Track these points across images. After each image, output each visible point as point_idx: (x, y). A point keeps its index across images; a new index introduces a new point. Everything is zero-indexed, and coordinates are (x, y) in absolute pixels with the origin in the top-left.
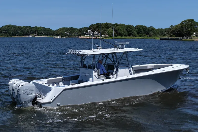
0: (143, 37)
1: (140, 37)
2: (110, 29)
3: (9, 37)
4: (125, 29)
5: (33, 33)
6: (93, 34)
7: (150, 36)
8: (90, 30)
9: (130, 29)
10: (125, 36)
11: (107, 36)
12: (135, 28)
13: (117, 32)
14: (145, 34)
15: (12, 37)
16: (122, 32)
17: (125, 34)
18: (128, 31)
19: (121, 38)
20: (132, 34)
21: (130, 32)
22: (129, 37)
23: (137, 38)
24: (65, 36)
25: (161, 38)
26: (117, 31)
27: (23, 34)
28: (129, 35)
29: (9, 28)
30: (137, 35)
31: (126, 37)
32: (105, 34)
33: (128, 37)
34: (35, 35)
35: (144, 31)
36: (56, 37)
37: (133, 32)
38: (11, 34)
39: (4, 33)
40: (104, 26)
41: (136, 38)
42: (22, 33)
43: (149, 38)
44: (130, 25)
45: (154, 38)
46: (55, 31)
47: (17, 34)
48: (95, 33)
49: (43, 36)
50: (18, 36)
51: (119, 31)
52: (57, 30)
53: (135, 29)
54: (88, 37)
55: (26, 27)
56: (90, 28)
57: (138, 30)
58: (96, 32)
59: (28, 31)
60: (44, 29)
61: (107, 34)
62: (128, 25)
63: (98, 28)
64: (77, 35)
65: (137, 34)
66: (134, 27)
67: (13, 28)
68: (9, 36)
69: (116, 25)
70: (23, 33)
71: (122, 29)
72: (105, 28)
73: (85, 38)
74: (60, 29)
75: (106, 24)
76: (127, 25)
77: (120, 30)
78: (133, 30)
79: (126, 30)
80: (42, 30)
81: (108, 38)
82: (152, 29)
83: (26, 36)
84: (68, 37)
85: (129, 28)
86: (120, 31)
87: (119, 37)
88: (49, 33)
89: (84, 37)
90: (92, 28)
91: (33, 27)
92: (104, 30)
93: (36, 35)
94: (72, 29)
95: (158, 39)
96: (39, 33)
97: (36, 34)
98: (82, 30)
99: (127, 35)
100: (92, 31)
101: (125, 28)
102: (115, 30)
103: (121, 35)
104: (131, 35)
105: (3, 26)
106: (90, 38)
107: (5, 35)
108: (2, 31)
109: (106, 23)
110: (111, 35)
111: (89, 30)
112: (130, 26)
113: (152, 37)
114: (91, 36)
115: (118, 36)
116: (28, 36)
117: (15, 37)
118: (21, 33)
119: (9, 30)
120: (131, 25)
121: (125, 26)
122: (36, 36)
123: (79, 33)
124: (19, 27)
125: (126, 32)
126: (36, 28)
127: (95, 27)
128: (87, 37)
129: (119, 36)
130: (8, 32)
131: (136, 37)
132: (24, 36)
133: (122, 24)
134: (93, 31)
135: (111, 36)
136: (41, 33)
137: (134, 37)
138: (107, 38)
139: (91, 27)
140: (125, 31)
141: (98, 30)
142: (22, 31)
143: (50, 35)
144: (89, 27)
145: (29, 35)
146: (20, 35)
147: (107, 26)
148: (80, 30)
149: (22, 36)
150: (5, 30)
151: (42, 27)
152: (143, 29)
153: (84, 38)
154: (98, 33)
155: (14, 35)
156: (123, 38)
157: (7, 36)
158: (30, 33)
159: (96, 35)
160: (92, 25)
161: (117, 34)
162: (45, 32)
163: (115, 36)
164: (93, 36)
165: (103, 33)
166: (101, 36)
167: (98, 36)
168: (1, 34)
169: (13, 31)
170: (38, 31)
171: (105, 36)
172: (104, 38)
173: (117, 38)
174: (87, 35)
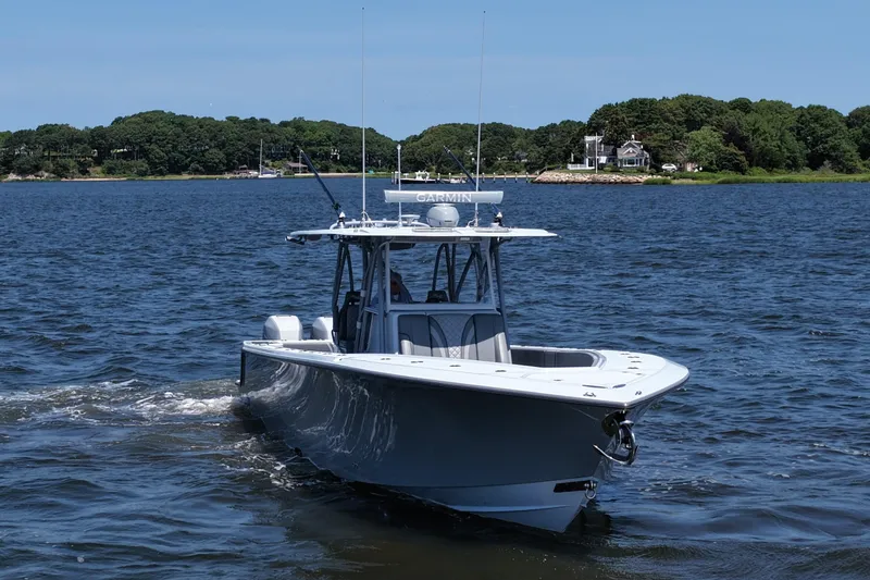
2: (706, 127)
3: (150, 178)
4: (791, 129)
5: (284, 155)
6: (609, 160)
8: (597, 138)
9: (820, 131)
10: (793, 166)
11: (689, 168)
12: (850, 125)
13: (746, 146)
15: (166, 178)
16: (772, 145)
17: (788, 158)
18: (805, 140)
19: (769, 182)
20: (829, 157)
21: (820, 147)
22: (815, 176)
23: (859, 177)
24: (457, 170)
26: (747, 138)
27: (229, 161)
28: (815, 163)
29: (154, 127)
30: (859, 165)
31: (794, 176)
32: (680, 157)
33: (805, 175)
34: (293, 165)
36: (407, 177)
37: (834, 148)
38: (161, 163)
39: (125, 156)
40: (675, 115)
41: (852, 177)
42: (222, 155)
44: (819, 107)
46: (402, 144)
47: (191, 162)
48: (623, 153)
49: (339, 171)
50: (203, 173)
51: (756, 143)
52: (415, 138)
53: (845, 128)
54: (586, 178)
55: (245, 121)
56: (593, 127)
57: (864, 132)
58: (631, 149)
59: (254, 147)
60: (343, 135)
61: (692, 160)
62: (811, 107)
63: (636, 124)
64: (526, 164)
65: (856, 156)
66: (840, 115)
67: (170, 130)
68: (153, 174)
69: (742, 105)
70: (228, 155)
71: (774, 132)
72: (679, 123)
73: (566, 183)
74: (432, 130)
75: (685, 103)
76: (801, 108)
77: (765, 132)
78: (835, 132)
79: (798, 133)
80: (329, 137)
81: (694, 178)
83: (243, 175)
85: (812, 125)
86: (765, 140)
87: (758, 174)
89: (564, 177)
90: (603, 126)
91: (284, 124)
92: (674, 138)
93: (300, 165)
94: (495, 133)
96: (314, 155)
97: (296, 161)
98: (553, 138)
99: (801, 161)
100: (606, 142)
101: (792, 121)
102: (733, 137)
103: (770, 164)
104: (826, 162)
105: (118, 121)
106: (593, 183)
107: (129, 168)
108: (112, 147)
109: (687, 97)
110: (711, 163)
111: (588, 139)
112: (817, 114)
114: (601, 167)
115: (751, 166)
116: (254, 173)
117: (185, 176)
118: (217, 155)
119: (149, 141)
120: (824, 109)
121: (793, 111)
122: (296, 170)
123: (536, 152)
124: (205, 124)
125: (798, 146)
126: (298, 125)
127: (616, 123)
128: (580, 178)
129: (755, 169)
131: (850, 171)
132: (230, 169)
133: (777, 102)
134: (613, 143)
135: (712, 171)
136: (327, 155)
137: (841, 171)
138: (691, 181)
139: (602, 121)
140: (790, 137)
141: (641, 133)
142: (221, 146)
143: (377, 167)
144: (592, 119)
145: (257, 169)
146: (211, 169)
147: (694, 112)
148: (542, 136)
149: (221, 173)
150: (128, 142)
151: (333, 124)
153: (562, 182)
154: (638, 150)
155: (176, 168)
156: (779, 182)
157: (143, 174)
158: (268, 157)
159: (631, 162)
160: (608, 108)
161: (744, 159)
162: (346, 147)
163: (738, 168)
164: (613, 171)
165: (668, 152)
166: (659, 170)
167: (641, 171)
168: (107, 162)
169: (174, 147)
170: (309, 144)
171: (681, 169)
172: (675, 182)
173: (746, 182)
174: (579, 167)
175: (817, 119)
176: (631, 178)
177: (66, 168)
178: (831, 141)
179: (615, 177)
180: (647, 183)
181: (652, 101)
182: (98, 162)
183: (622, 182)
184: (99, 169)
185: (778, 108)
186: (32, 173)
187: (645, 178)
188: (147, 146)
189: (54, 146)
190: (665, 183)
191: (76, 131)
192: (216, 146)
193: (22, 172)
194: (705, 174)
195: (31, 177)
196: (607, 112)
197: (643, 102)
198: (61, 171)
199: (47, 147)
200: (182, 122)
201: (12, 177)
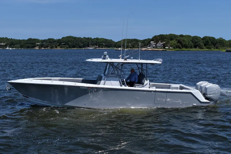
0: (210, 49)
1: (207, 49)
2: (174, 40)
3: (69, 49)
4: (191, 41)
5: (94, 45)
7: (217, 48)
8: (153, 42)
9: (197, 41)
10: (191, 47)
11: (171, 48)
12: (203, 40)
14: (213, 46)
15: (72, 49)
19: (186, 50)
20: (198, 46)
21: (196, 44)
25: (226, 50)
26: (181, 42)
27: (84, 46)
28: (195, 47)
29: (69, 39)
30: (204, 47)
31: (191, 49)
32: (169, 45)
33: (194, 49)
35: (212, 42)
36: (117, 49)
37: (199, 44)
38: (71, 46)
39: (64, 44)
41: (203, 50)
43: (216, 50)
44: (196, 36)
45: (221, 50)
46: (117, 43)
47: (77, 46)
49: (105, 48)
50: (78, 48)
51: (183, 43)
52: (119, 41)
53: (201, 40)
54: (151, 49)
55: (87, 38)
56: (152, 40)
57: (205, 41)
58: (159, 44)
59: (89, 43)
60: (106, 41)
61: (171, 46)
63: (161, 39)
64: (140, 47)
65: (204, 46)
66: (201, 38)
67: (73, 39)
69: (182, 36)
70: (84, 44)
72: (169, 39)
74: (123, 40)
75: (171, 35)
76: (193, 36)
78: (199, 41)
79: (193, 41)
80: (103, 41)
81: (171, 50)
82: (221, 40)
83: (87, 48)
84: (130, 49)
85: (195, 40)
86: (186, 42)
87: (184, 49)
88: (111, 45)
89: (147, 49)
90: (154, 40)
91: (94, 39)
92: (168, 42)
93: (97, 47)
94: (135, 41)
95: (225, 51)
96: (100, 45)
97: (97, 46)
98: (146, 42)
99: (193, 47)
101: (191, 39)
102: (179, 42)
103: (186, 47)
105: (63, 38)
106: (152, 50)
107: (65, 47)
108: (61, 43)
109: (171, 34)
110: (175, 47)
111: (151, 42)
112: (196, 38)
113: (220, 49)
114: (154, 47)
115: (182, 47)
116: (88, 48)
117: (76, 48)
118: (81, 44)
119: (69, 42)
120: (198, 36)
121: (191, 37)
122: (96, 47)
123: (143, 44)
124: (79, 38)
125: (192, 44)
126: (97, 39)
127: (157, 39)
128: (149, 49)
129: (183, 48)
130: (68, 44)
131: (202, 48)
132: (84, 47)
136: (103, 45)
137: (200, 49)
139: (154, 39)
140: (190, 42)
141: (162, 41)
142: (82, 43)
143: (112, 47)
144: (152, 38)
146: (80, 47)
147: (172, 37)
148: (144, 41)
149: (82, 48)
150: (65, 42)
151: (104, 39)
152: (211, 40)
155: (74, 47)
156: (188, 50)
157: (67, 48)
158: (91, 45)
159: (159, 46)
160: (155, 36)
161: (181, 46)
162: (106, 43)
163: (180, 48)
164: (156, 48)
165: (167, 45)
166: (164, 48)
167: (161, 48)
168: (61, 46)
169: (73, 43)
170: (99, 43)
171: (169, 48)
172: (168, 50)
173: (181, 50)
174: (149, 47)
175: (196, 39)
176: (159, 49)
177: (53, 47)
178: (199, 43)
179: (156, 49)
180: (162, 50)
181: (164, 35)
182: (59, 45)
183: (158, 50)
184: (59, 47)
185: (189, 36)
186: (47, 48)
187: (162, 49)
188: (68, 43)
189: (50, 42)
190: (165, 50)
191: (55, 40)
192: (81, 43)
193: (45, 47)
194: (173, 49)
195: (46, 48)
196: (155, 37)
197: (162, 35)
198: (52, 47)
199: (50, 43)
200: (75, 38)
201: (43, 48)
